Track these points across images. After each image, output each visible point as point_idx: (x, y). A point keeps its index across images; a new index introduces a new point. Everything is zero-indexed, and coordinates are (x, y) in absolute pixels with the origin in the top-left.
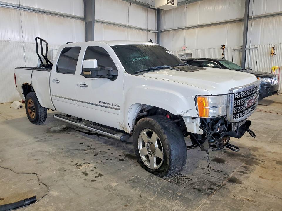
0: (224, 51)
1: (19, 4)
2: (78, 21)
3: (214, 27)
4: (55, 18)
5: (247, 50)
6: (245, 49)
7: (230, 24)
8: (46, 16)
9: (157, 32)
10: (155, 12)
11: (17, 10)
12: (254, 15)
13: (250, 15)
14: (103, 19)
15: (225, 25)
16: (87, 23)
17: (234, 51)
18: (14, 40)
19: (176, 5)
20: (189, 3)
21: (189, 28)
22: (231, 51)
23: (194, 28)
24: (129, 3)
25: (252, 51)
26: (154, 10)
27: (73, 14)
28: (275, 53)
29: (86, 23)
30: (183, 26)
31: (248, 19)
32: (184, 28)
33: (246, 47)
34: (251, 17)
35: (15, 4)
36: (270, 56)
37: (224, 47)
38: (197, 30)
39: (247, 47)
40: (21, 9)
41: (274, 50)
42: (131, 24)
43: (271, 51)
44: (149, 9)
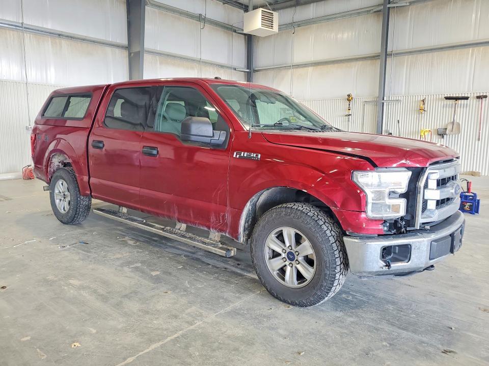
0: (351, 103)
1: (21, 22)
2: (117, 51)
3: (336, 65)
4: (79, 44)
5: (385, 104)
6: (383, 101)
7: (360, 63)
8: (64, 42)
9: (248, 70)
10: (245, 38)
11: (17, 32)
12: (395, 49)
13: (389, 50)
14: (159, 48)
15: (353, 64)
16: (132, 55)
17: (366, 104)
18: (12, 78)
19: (276, 29)
20: (299, 26)
21: (298, 66)
22: (361, 104)
23: (305, 67)
24: (202, 23)
25: (392, 105)
26: (243, 36)
27: (110, 39)
28: (426, 110)
29: (130, 54)
30: (289, 63)
31: (386, 55)
32: (290, 66)
33: (383, 99)
34: (391, 53)
35: (16, 21)
36: (419, 114)
37: (350, 98)
38: (310, 69)
39: (385, 99)
40: (25, 29)
41: (424, 104)
42: (205, 57)
43: (420, 106)
44: (234, 33)
